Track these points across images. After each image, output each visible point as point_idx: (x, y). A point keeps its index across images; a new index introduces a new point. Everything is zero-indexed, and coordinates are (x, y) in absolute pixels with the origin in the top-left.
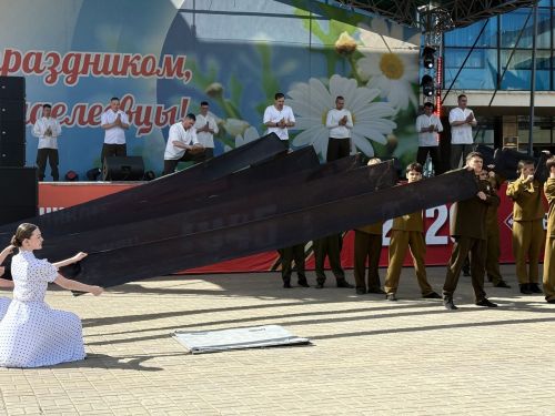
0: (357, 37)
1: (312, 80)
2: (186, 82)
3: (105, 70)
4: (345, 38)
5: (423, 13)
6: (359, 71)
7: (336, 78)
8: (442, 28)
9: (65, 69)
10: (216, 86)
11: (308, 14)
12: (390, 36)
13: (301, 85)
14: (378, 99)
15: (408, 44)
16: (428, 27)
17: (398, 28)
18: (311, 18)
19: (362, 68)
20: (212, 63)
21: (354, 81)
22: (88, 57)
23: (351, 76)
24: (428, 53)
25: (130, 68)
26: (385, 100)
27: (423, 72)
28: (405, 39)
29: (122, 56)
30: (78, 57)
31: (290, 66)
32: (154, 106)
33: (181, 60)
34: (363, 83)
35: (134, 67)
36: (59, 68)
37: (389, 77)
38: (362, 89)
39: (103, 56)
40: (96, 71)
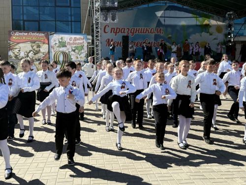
0: (210, 21)
1: (197, 34)
2: (162, 35)
3: (141, 32)
4: (206, 22)
5: (228, 15)
6: (210, 31)
7: (203, 33)
8: (233, 19)
9: (131, 32)
10: (170, 36)
11: (196, 16)
12: (219, 21)
13: (194, 35)
14: (215, 39)
15: (224, 23)
16: (230, 19)
17: (221, 19)
18: (197, 17)
19: (211, 30)
20: (169, 30)
21: (209, 34)
22: (137, 29)
23: (207, 33)
24: (230, 26)
26: (217, 39)
27: (228, 32)
29: (145, 28)
30: (134, 29)
31: (191, 30)
32: (153, 41)
33: (161, 29)
34: (211, 34)
35: (148, 31)
36: (129, 32)
37: (219, 33)
38: (211, 36)
39: (140, 28)
40: (138, 32)
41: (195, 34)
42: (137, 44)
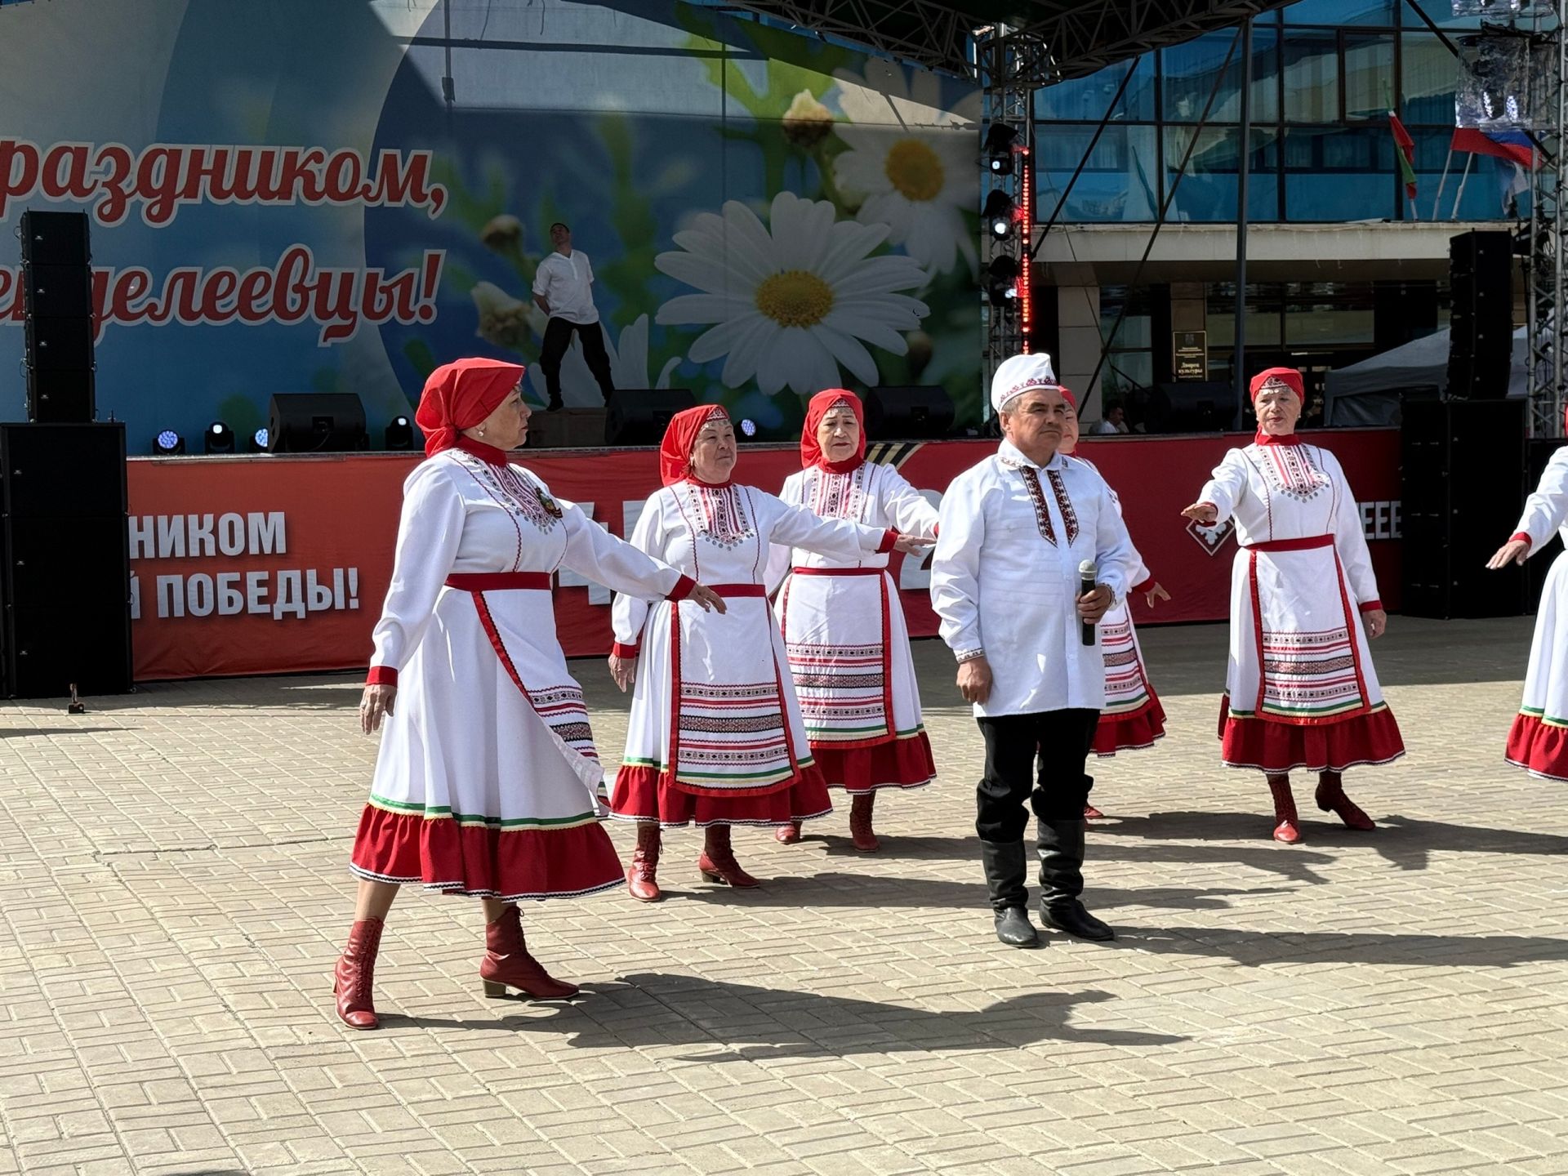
0: (832, 100)
1: (731, 205)
2: (433, 213)
3: (240, 189)
4: (805, 106)
5: (985, 44)
6: (839, 182)
7: (786, 200)
8: (1030, 79)
9: (144, 186)
10: (505, 222)
11: (717, 46)
12: (910, 96)
13: (705, 217)
14: (884, 249)
15: (952, 117)
16: (999, 79)
17: (929, 80)
18: (724, 55)
19: (847, 175)
20: (494, 168)
21: (828, 207)
22: (197, 156)
23: (821, 197)
24: (999, 138)
25: (299, 182)
26: (902, 250)
27: (988, 185)
28: (946, 106)
29: (280, 154)
30: (174, 157)
31: (678, 173)
32: (361, 273)
33: (419, 163)
34: (849, 212)
35: (310, 179)
36: (129, 184)
37: (911, 196)
38: (847, 224)
39: (233, 153)
40: (217, 191)
41: (716, 206)
42: (210, 294)
